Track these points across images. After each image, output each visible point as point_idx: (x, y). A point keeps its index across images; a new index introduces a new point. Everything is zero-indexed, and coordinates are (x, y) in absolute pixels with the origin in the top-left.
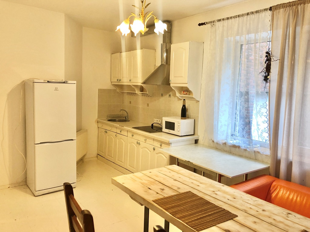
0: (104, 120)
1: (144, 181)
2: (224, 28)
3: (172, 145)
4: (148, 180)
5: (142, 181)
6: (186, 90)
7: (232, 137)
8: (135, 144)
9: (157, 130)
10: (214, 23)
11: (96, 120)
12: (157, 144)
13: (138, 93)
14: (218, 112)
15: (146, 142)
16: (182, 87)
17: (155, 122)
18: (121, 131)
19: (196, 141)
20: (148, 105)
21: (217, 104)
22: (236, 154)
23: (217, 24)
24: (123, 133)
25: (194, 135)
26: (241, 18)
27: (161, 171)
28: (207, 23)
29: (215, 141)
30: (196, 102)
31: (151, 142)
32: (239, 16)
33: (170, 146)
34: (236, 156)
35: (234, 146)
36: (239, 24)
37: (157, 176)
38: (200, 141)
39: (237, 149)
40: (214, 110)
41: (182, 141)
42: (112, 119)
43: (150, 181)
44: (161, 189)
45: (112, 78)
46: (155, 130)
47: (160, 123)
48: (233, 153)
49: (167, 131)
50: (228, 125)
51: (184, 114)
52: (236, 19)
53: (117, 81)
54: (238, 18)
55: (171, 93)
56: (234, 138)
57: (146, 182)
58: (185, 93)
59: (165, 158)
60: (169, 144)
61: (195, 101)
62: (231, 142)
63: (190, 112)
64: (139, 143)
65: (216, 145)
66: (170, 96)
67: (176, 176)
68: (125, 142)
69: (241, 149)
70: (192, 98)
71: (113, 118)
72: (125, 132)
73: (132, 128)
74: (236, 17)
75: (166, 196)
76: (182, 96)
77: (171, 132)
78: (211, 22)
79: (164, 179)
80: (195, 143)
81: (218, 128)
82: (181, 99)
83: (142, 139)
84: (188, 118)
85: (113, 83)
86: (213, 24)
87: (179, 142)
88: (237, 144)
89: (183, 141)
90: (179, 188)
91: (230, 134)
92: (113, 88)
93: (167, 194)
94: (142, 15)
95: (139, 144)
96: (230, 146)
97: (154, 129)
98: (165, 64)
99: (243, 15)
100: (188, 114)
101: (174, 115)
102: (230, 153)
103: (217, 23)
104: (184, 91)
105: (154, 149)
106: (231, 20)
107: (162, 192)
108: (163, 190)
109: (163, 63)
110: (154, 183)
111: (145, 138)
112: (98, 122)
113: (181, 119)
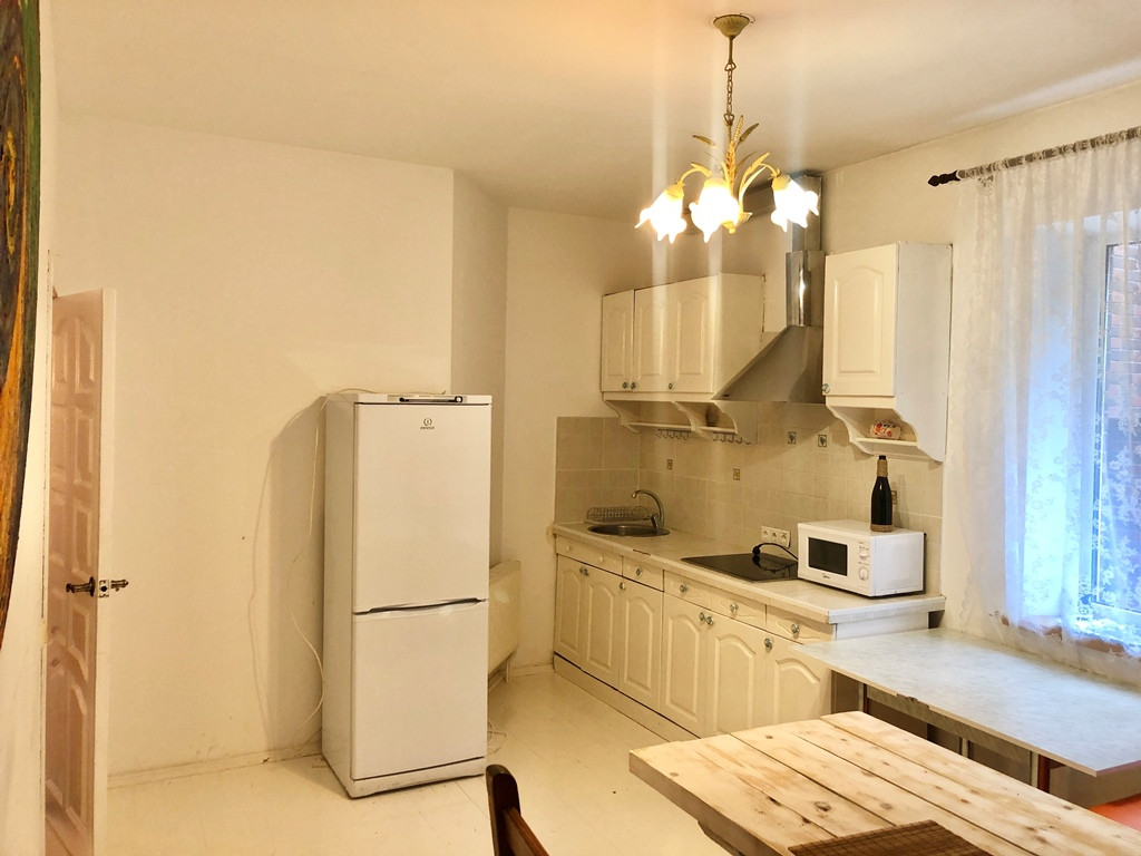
0: (576, 527)
1: (748, 771)
2: (1035, 188)
3: (841, 632)
4: (765, 768)
5: (742, 771)
6: (887, 422)
7: (1087, 606)
8: (692, 622)
9: (774, 571)
10: (994, 174)
11: (548, 529)
12: (781, 628)
13: (700, 432)
14: (1022, 508)
15: (737, 617)
16: (872, 411)
17: (767, 538)
18: (638, 572)
19: (935, 619)
20: (737, 474)
21: (1016, 475)
22: (1104, 677)
23: (1005, 174)
24: (646, 577)
25: (923, 592)
26: (1102, 152)
27: (809, 733)
28: (963, 174)
29: (1014, 619)
30: (931, 468)
31: (755, 616)
32: (1094, 143)
33: (834, 636)
34: (1106, 683)
35: (1097, 645)
36: (1095, 175)
37: (797, 754)
38: (952, 618)
39: (1111, 658)
40: (1007, 498)
41: (878, 618)
42: (605, 524)
43: (770, 770)
44: (816, 804)
45: (605, 377)
46: (766, 569)
47: (785, 542)
48: (1095, 673)
49: (818, 575)
50: (1068, 558)
51: (883, 511)
52: (1081, 154)
53: (622, 389)
54: (1090, 152)
55: (826, 431)
56: (1094, 613)
57: (757, 774)
58: (885, 430)
59: (813, 681)
60: (827, 627)
61: (925, 460)
62: (1082, 625)
63: (903, 506)
64: (710, 618)
65: (1020, 637)
66: (823, 441)
67: (873, 758)
68: (653, 610)
69: (1130, 657)
70: (914, 450)
71: (608, 520)
72: (655, 576)
73: (683, 560)
74: (1084, 148)
75: (841, 834)
76: (873, 443)
77: (834, 579)
78: (980, 171)
79: (824, 767)
80: (930, 628)
81: (1022, 571)
82: (869, 456)
83: (719, 606)
84: (900, 526)
85: (607, 397)
86: (986, 176)
87: (868, 620)
88: (1108, 638)
89: (884, 617)
90: (888, 807)
91: (1075, 596)
92: (609, 413)
93: (843, 829)
94: (728, 166)
95: (710, 622)
96: (1079, 643)
97: (762, 565)
98: (802, 325)
99: (1111, 140)
100: (897, 513)
101: (843, 515)
102: (1081, 670)
103: (1005, 172)
104: (879, 426)
105: (769, 645)
106: (1062, 160)
107: (822, 817)
108: (825, 810)
109: (795, 322)
110: (786, 779)
111: (730, 602)
112: (555, 536)
113: (873, 530)
